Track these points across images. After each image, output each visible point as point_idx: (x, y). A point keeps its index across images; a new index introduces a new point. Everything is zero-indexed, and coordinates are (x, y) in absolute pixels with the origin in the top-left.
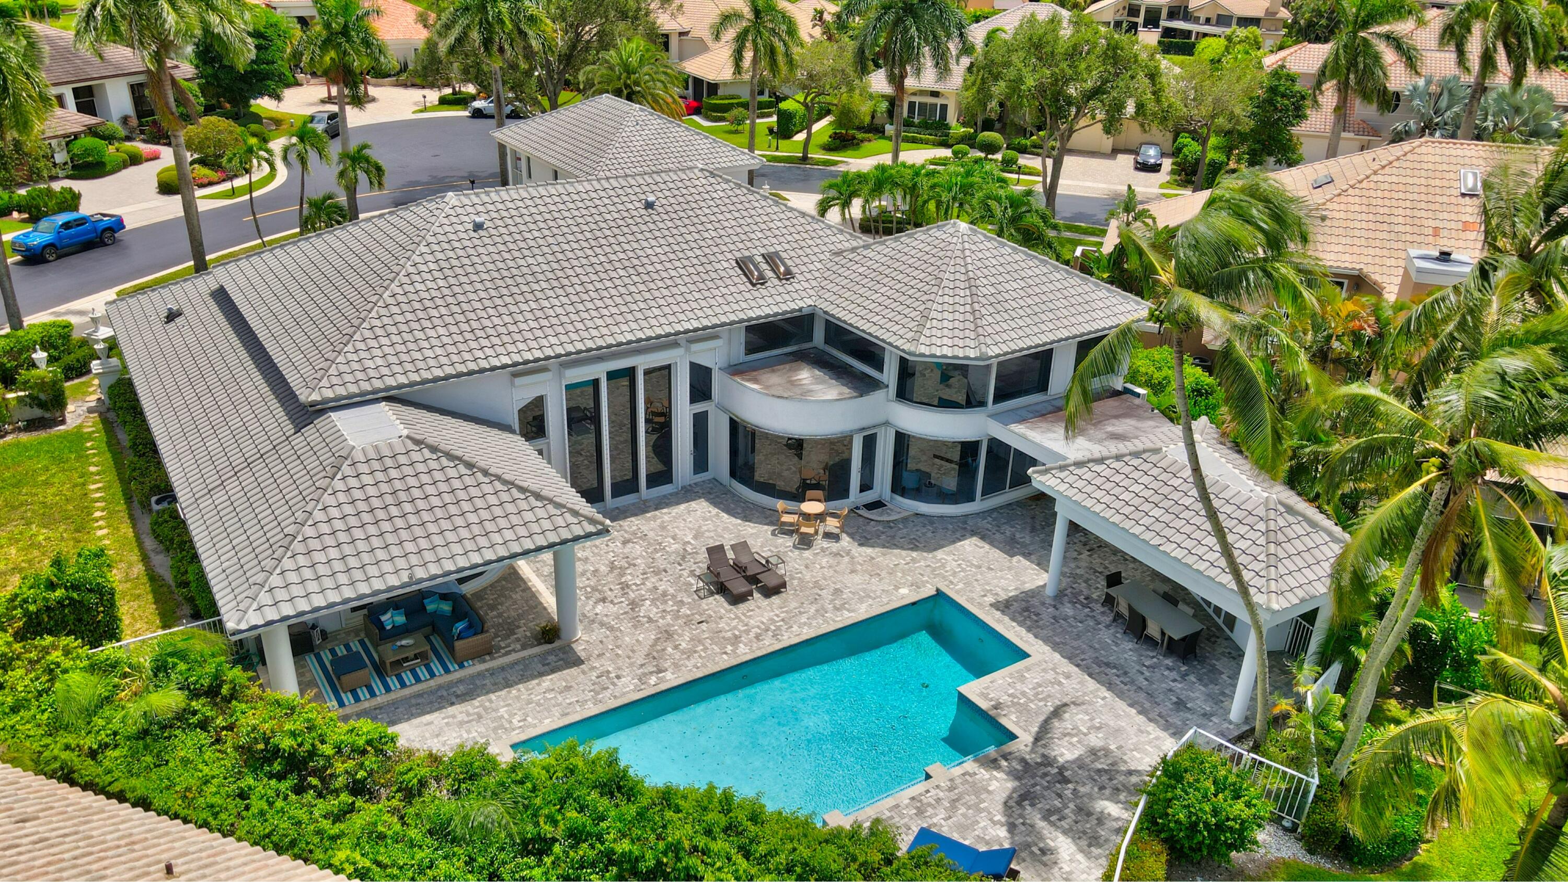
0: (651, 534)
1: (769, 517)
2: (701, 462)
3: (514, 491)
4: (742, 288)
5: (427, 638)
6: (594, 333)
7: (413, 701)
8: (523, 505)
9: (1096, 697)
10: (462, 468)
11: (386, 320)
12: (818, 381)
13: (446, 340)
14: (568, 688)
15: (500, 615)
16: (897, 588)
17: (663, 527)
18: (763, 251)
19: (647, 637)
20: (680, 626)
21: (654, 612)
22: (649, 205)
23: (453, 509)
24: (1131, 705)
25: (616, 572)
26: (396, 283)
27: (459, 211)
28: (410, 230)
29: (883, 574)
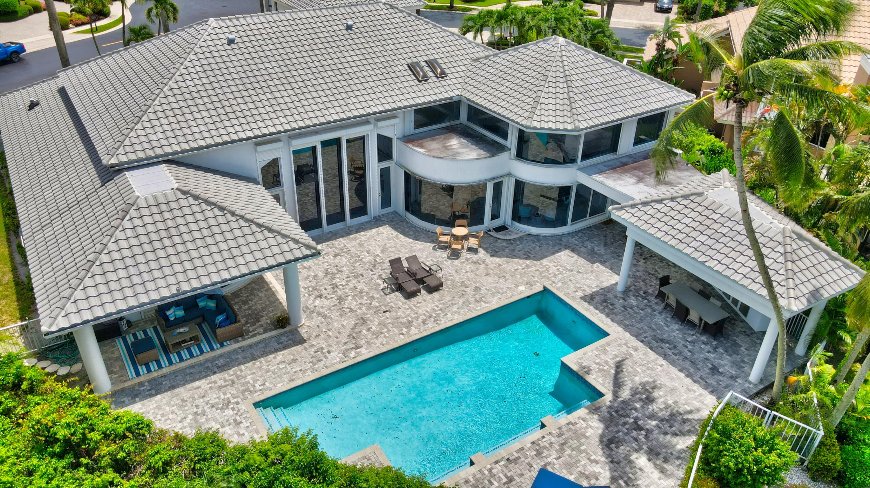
0: (353, 250)
1: (432, 237)
2: (386, 200)
3: (253, 226)
4: (412, 83)
5: (199, 325)
6: (311, 115)
7: (188, 371)
8: (260, 236)
9: (656, 364)
10: (217, 211)
11: (165, 107)
12: (463, 146)
13: (207, 120)
14: (295, 361)
15: (250, 308)
16: (517, 286)
17: (361, 245)
18: (426, 58)
19: (349, 322)
20: (372, 315)
21: (354, 305)
22: (349, 28)
23: (209, 240)
24: (681, 371)
25: (329, 276)
26: (173, 80)
27: (218, 31)
28: (184, 44)
29: (508, 276)
